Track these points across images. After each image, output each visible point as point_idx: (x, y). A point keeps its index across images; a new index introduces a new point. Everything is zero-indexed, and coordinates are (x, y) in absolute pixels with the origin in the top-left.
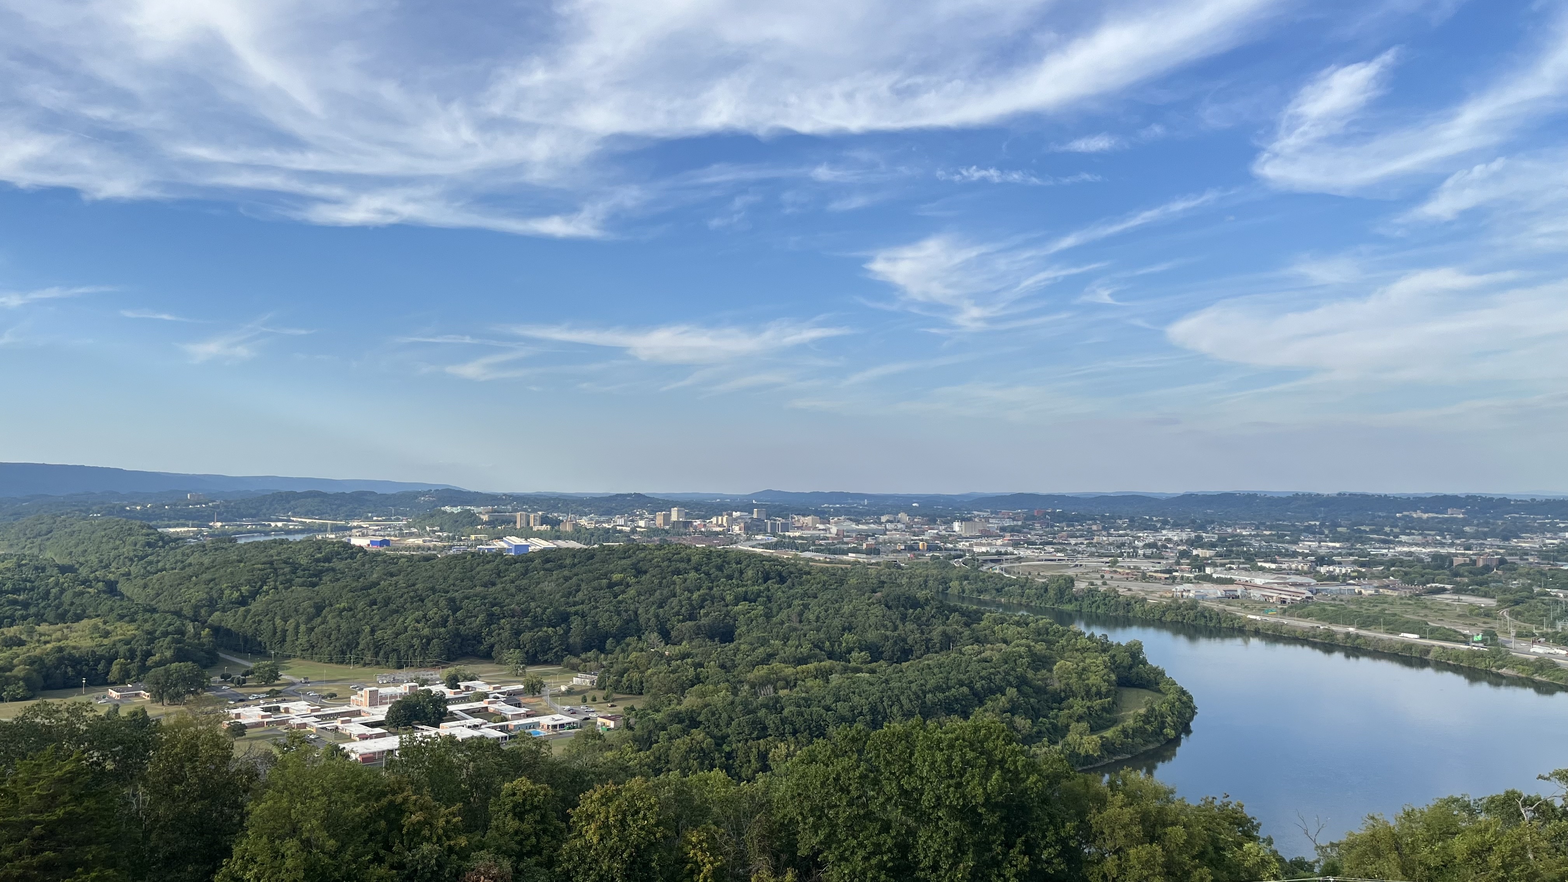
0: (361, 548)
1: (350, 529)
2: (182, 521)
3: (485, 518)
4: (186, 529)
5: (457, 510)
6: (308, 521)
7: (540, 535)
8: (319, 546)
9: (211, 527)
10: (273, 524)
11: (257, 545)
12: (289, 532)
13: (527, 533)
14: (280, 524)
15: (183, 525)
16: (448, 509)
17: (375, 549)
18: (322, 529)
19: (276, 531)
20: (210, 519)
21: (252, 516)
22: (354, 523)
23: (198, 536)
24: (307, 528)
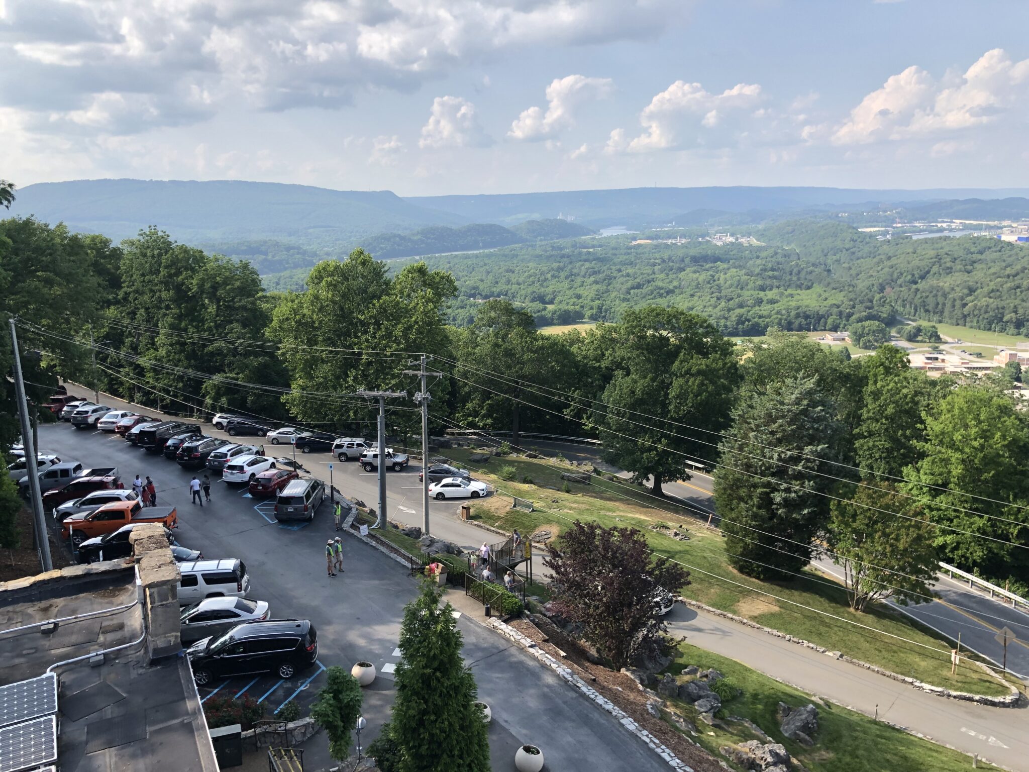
0: (1008, 244)
1: (1001, 228)
2: (875, 224)
4: (877, 229)
6: (967, 222)
8: (975, 241)
9: (894, 228)
10: (939, 225)
11: (926, 241)
12: (951, 230)
14: (944, 225)
15: (875, 226)
17: (1020, 243)
18: (979, 228)
19: (941, 230)
20: (894, 221)
21: (924, 219)
22: (1005, 223)
23: (884, 234)
24: (966, 227)
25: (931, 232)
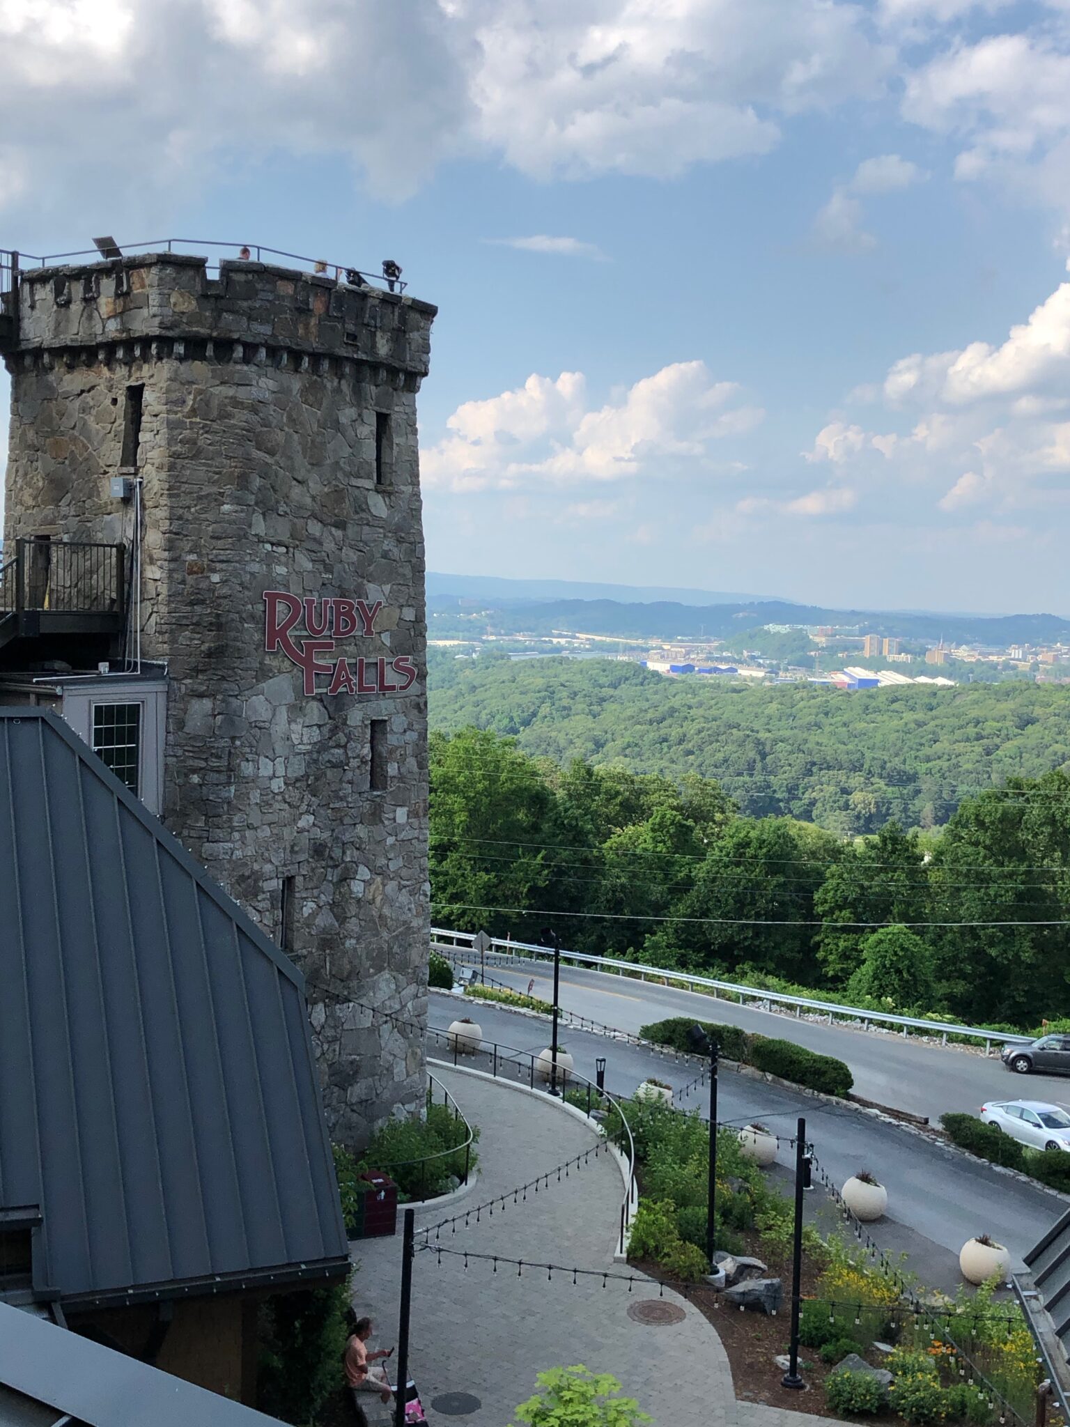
0: (655, 674)
1: (647, 650)
2: (452, 633)
3: (822, 641)
4: (456, 642)
5: (784, 629)
6: (597, 638)
7: (897, 668)
8: (605, 666)
9: (484, 642)
10: (555, 640)
11: (532, 665)
12: (573, 650)
13: (878, 664)
14: (563, 641)
15: (453, 638)
16: (772, 628)
17: (673, 675)
18: (613, 648)
19: (558, 649)
20: (482, 631)
21: (532, 630)
22: (653, 643)
23: (469, 651)
24: (596, 646)
25: (543, 651)
